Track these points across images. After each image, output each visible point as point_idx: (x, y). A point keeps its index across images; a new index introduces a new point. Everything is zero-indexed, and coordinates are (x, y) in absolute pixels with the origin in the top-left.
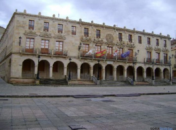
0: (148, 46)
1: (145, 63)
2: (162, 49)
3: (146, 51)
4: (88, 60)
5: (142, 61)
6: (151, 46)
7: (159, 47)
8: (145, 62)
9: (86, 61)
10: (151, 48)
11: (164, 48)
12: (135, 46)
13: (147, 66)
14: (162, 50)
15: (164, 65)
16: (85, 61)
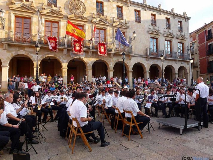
0: (151, 27)
1: (146, 57)
2: (175, 34)
3: (148, 36)
4: (26, 49)
5: (142, 53)
6: (156, 28)
7: (170, 31)
8: (147, 55)
9: (21, 51)
10: (157, 32)
11: (179, 33)
12: (128, 27)
13: (152, 62)
14: (176, 37)
15: (179, 61)
16: (19, 50)
